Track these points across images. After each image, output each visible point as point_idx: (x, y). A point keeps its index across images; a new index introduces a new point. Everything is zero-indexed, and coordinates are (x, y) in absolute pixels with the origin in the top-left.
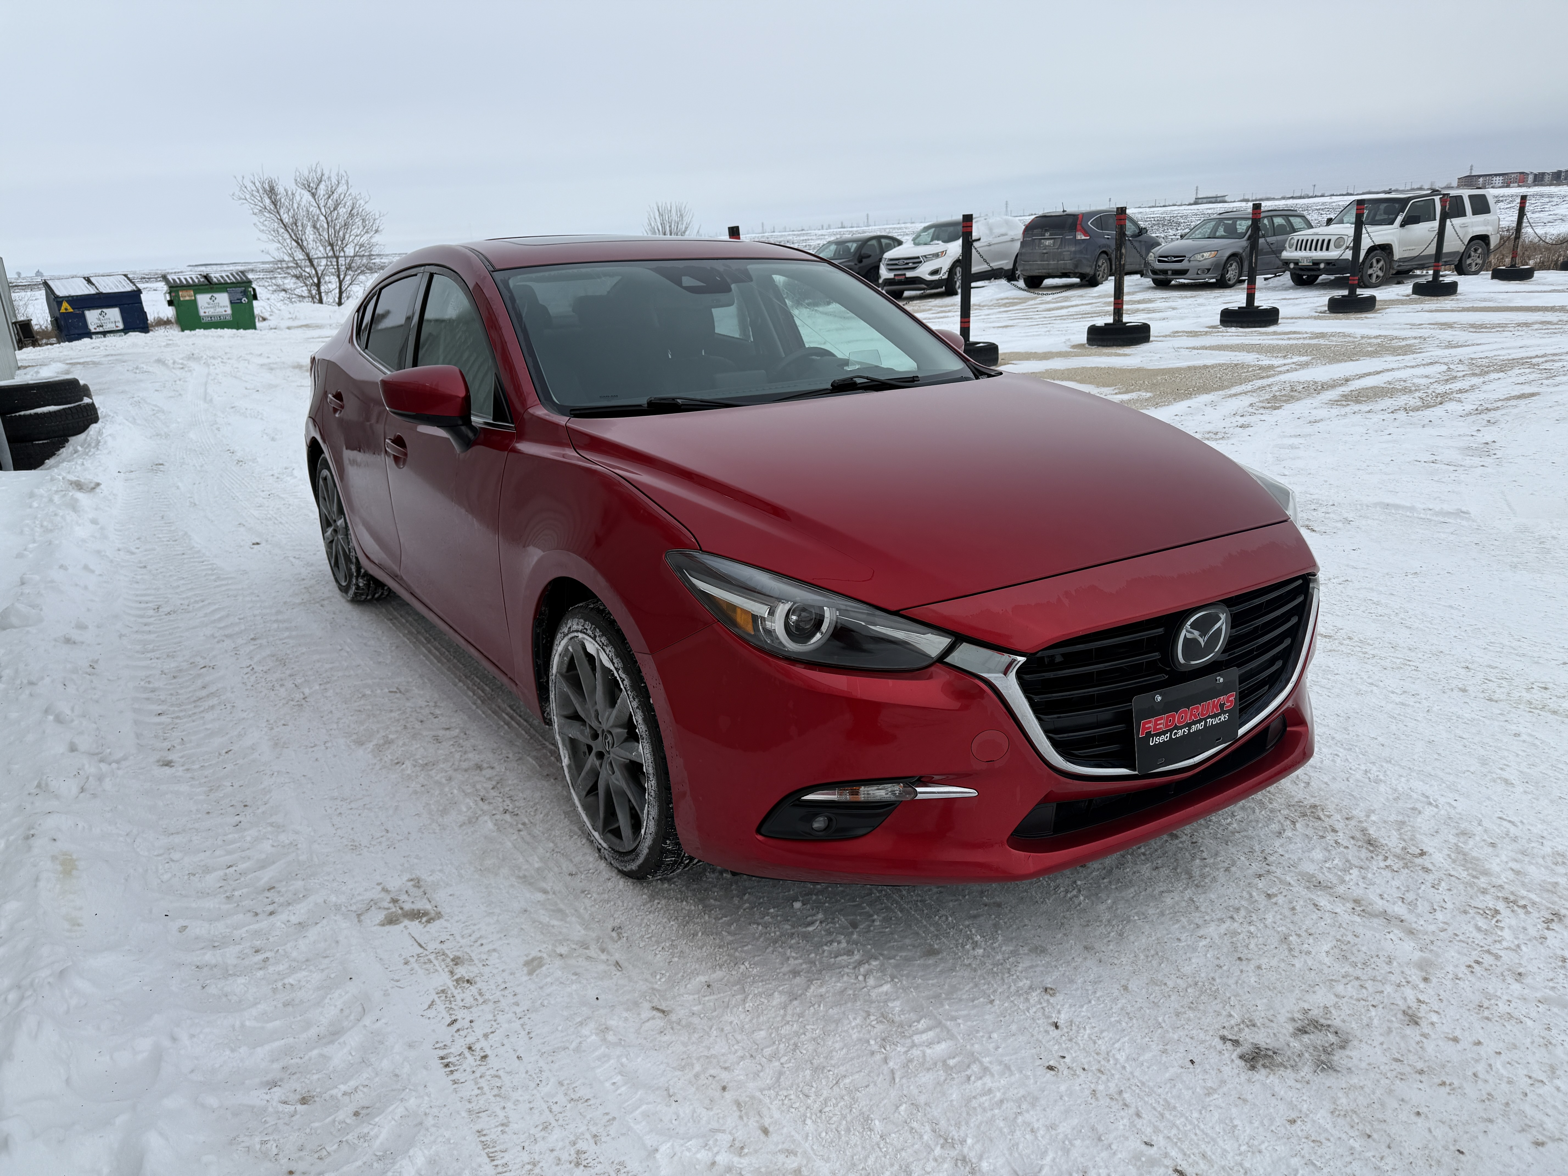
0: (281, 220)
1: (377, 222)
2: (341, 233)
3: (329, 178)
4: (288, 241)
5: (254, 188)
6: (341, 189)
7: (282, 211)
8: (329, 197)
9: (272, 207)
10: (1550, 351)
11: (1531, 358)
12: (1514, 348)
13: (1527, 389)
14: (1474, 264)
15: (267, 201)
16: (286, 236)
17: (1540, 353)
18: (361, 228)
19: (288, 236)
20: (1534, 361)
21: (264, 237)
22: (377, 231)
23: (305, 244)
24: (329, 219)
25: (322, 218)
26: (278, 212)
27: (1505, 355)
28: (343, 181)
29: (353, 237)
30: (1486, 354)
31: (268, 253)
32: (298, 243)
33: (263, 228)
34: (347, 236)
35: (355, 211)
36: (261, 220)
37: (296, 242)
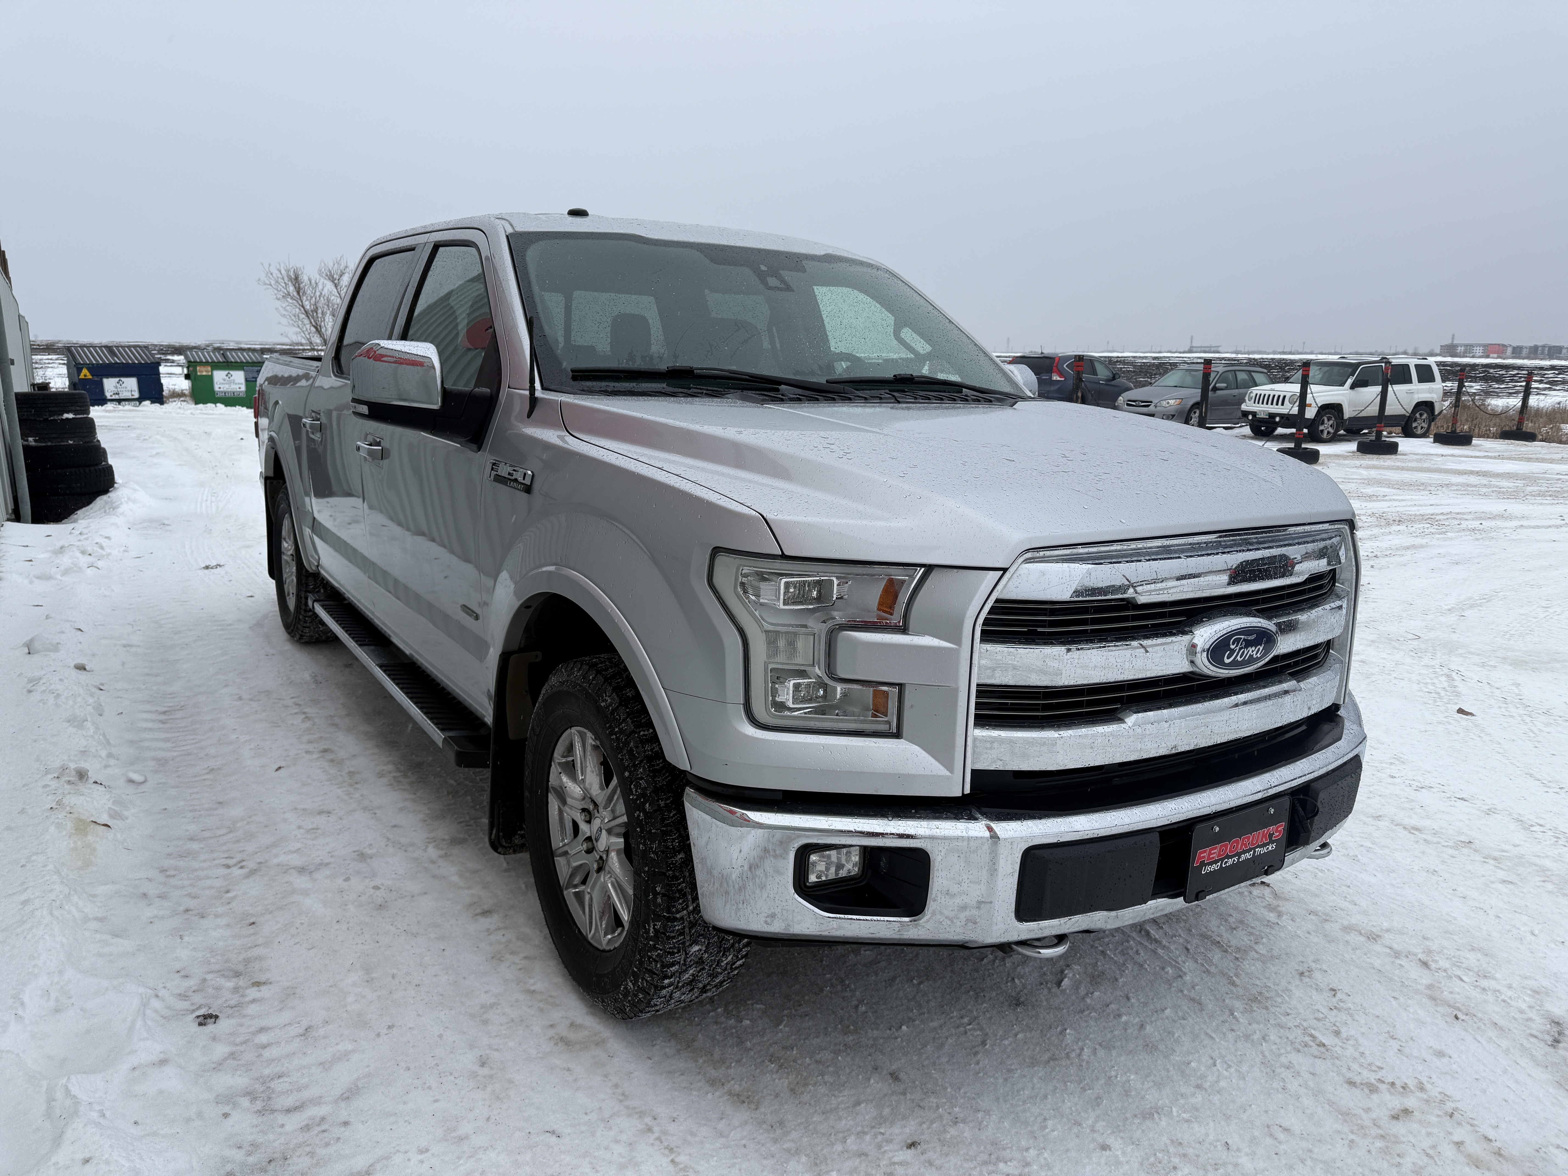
0: (303, 306)
4: (308, 326)
5: (280, 275)
7: (304, 299)
9: (295, 294)
10: (1456, 510)
11: (1437, 515)
12: (1426, 506)
13: (1419, 541)
14: (1419, 428)
15: (291, 288)
16: (306, 321)
17: (1445, 511)
19: (308, 322)
20: (1438, 517)
21: (284, 321)
23: (323, 330)
26: (301, 300)
27: (1414, 510)
30: (1398, 509)
31: (287, 336)
32: (317, 330)
33: (284, 312)
36: (284, 306)
37: (316, 328)
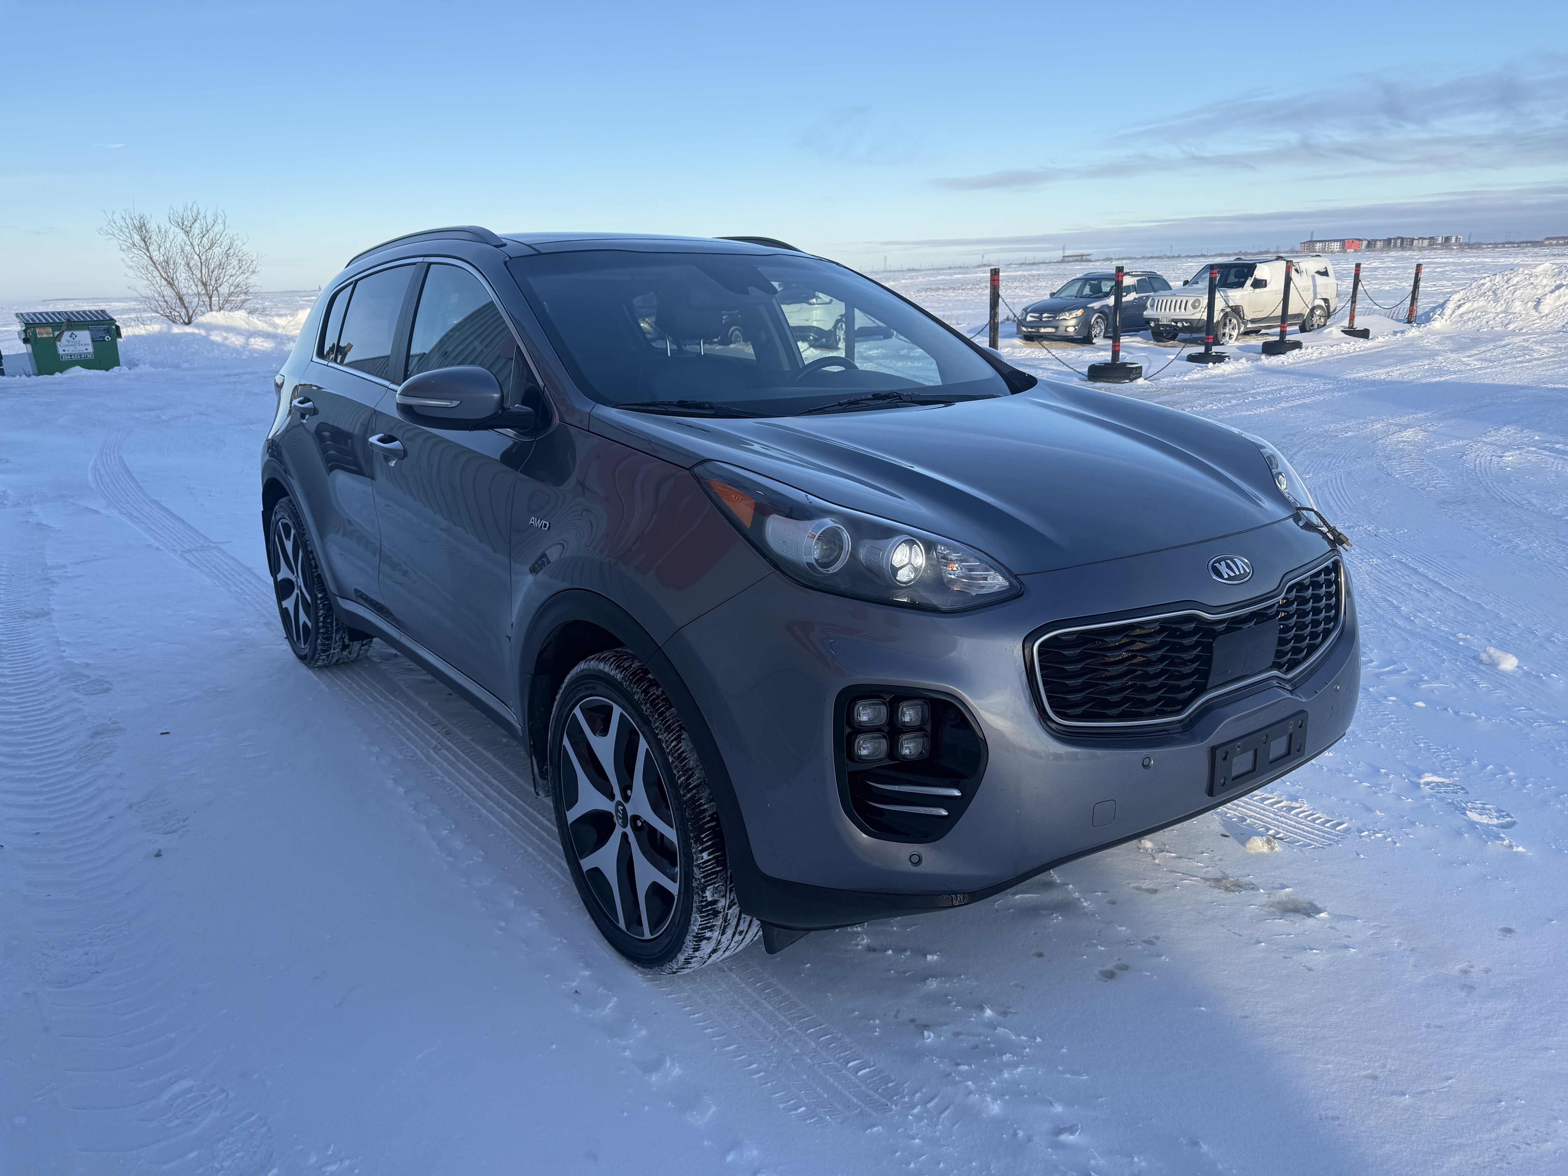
0: (151, 258)
1: (255, 263)
2: (216, 272)
3: (205, 217)
4: (158, 279)
5: (124, 224)
6: (218, 228)
7: (151, 249)
8: (204, 236)
9: (143, 244)
15: (137, 238)
16: (156, 273)
18: (237, 268)
19: (158, 274)
21: (131, 273)
22: (253, 272)
23: (176, 283)
24: (204, 258)
25: (196, 257)
26: (148, 250)
28: (220, 221)
29: (227, 277)
31: (135, 290)
32: (169, 283)
33: (130, 264)
34: (222, 276)
35: (231, 251)
36: (130, 256)
37: (166, 280)
